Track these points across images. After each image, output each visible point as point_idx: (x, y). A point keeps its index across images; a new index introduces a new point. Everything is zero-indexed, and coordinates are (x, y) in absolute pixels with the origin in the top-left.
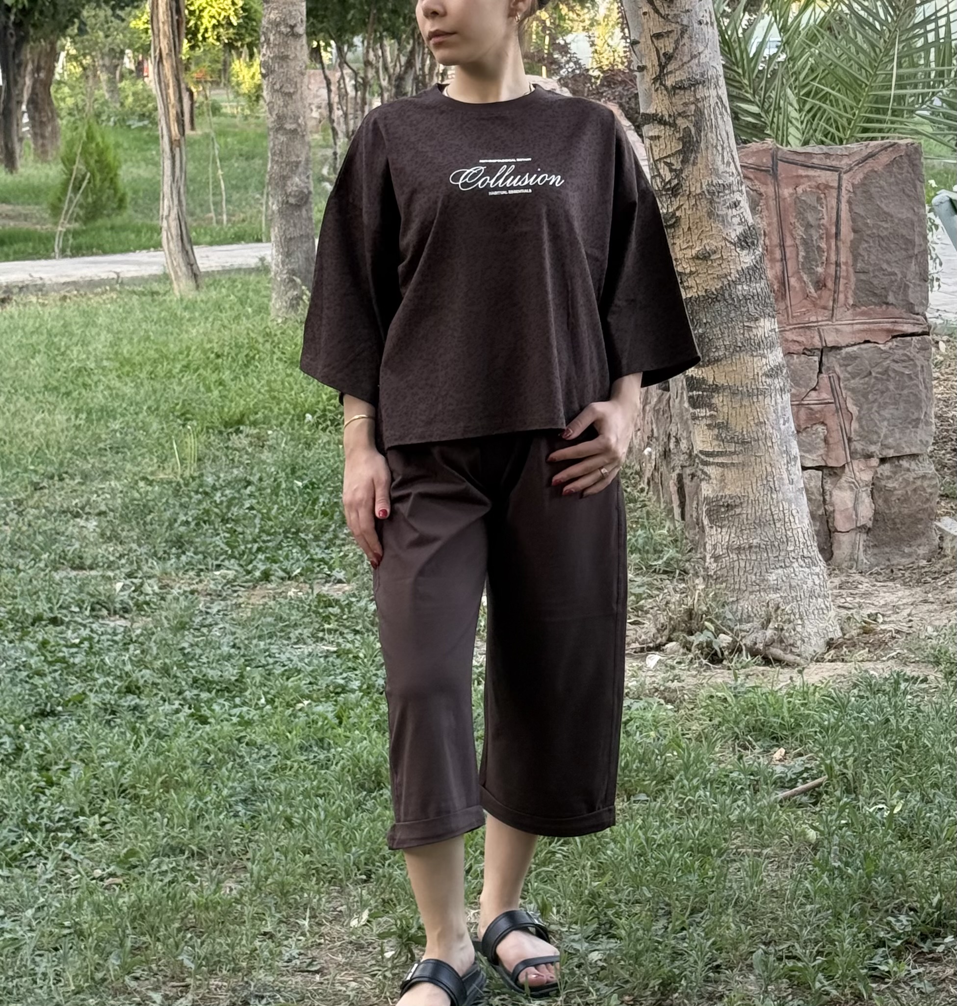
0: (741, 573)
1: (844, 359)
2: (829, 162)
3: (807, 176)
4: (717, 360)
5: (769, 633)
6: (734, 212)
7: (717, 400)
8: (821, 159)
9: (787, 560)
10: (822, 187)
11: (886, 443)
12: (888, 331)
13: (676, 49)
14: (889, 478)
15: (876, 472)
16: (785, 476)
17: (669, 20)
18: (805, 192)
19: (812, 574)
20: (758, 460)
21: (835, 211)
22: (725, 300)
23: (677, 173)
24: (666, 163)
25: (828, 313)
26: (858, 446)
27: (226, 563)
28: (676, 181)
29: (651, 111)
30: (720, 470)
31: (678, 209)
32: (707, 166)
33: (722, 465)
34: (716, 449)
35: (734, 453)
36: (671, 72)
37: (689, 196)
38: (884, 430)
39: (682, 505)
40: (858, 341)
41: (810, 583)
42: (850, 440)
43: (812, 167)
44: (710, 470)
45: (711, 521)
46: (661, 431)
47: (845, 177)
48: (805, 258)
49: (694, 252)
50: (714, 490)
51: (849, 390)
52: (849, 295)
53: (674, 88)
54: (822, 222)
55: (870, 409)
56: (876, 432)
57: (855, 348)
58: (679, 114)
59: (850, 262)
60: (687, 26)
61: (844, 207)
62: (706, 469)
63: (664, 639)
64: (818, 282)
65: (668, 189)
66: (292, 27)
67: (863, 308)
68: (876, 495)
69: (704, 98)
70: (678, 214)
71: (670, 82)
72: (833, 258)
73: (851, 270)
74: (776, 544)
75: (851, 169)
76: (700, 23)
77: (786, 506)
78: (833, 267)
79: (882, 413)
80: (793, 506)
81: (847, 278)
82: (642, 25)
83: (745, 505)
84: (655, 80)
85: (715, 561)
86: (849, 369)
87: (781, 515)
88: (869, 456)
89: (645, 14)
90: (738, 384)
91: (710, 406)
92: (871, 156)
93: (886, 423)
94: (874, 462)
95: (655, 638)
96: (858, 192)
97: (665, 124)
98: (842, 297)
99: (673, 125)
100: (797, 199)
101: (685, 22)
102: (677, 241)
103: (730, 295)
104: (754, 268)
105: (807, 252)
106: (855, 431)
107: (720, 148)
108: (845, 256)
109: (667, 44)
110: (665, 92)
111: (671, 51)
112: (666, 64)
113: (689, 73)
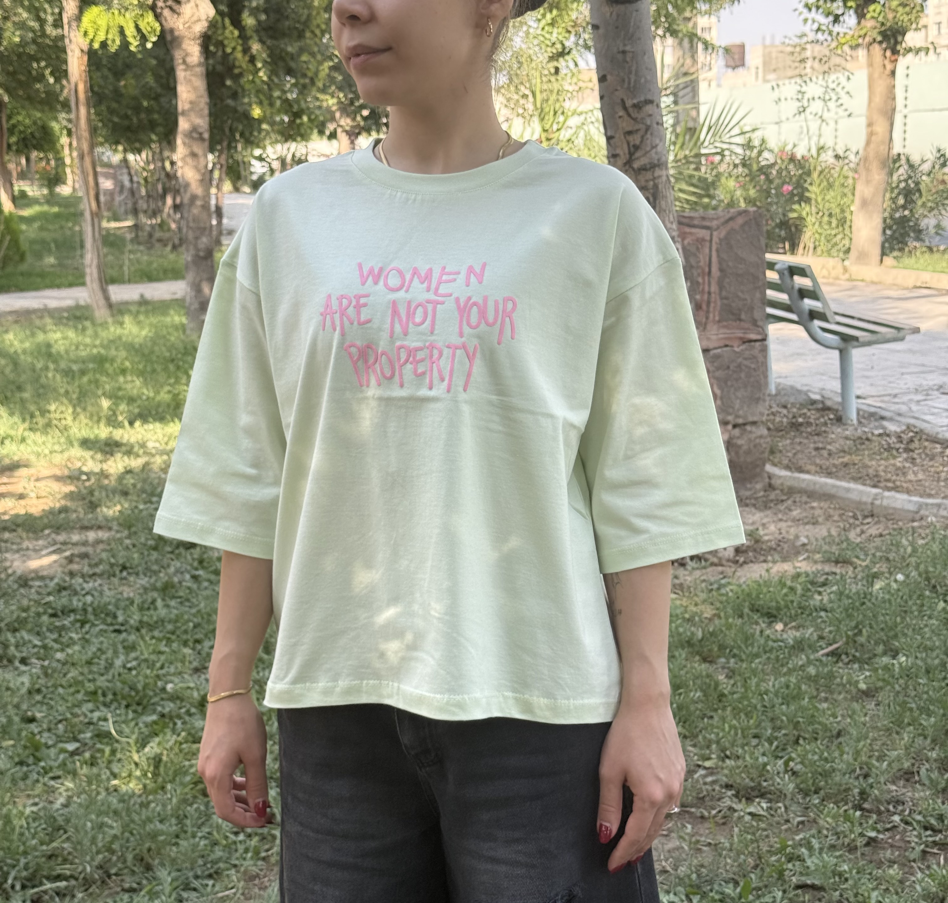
1: (712, 358)
2: (704, 224)
3: (690, 233)
8: (699, 221)
10: (699, 240)
11: (738, 414)
12: (741, 338)
13: (642, 142)
14: (738, 438)
15: (731, 434)
21: (708, 257)
36: (637, 158)
38: (737, 405)
40: (721, 345)
43: (694, 227)
47: (715, 233)
51: (715, 379)
52: (716, 315)
53: (640, 169)
54: (700, 264)
55: (729, 392)
56: (732, 407)
59: (717, 292)
60: (650, 126)
61: (714, 254)
64: (696, 305)
67: (724, 323)
68: (730, 449)
69: (660, 177)
71: (636, 165)
72: (706, 289)
73: (717, 297)
75: (718, 228)
76: (657, 124)
78: (706, 295)
79: (736, 394)
81: (715, 302)
82: (618, 125)
84: (625, 164)
86: (715, 364)
88: (726, 423)
89: (620, 117)
92: (731, 219)
93: (738, 401)
94: (730, 427)
96: (723, 244)
98: (711, 316)
101: (648, 123)
108: (714, 288)
109: (635, 138)
110: (633, 173)
111: (638, 143)
112: (634, 153)
113: (650, 159)
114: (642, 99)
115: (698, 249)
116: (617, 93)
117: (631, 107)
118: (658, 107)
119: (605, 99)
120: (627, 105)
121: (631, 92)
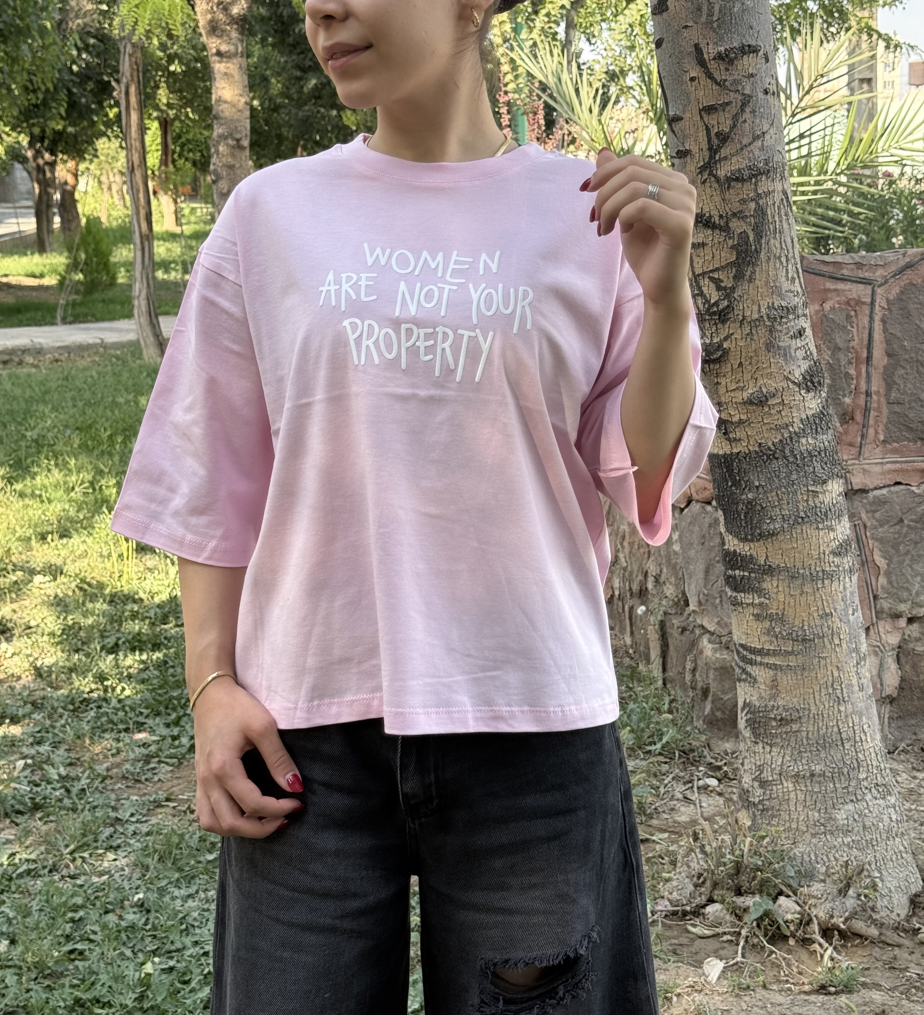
0: (801, 809)
1: (871, 504)
3: (836, 290)
4: (773, 534)
5: (851, 903)
6: (799, 343)
7: (769, 584)
8: (852, 270)
9: (859, 792)
10: (852, 303)
11: (917, 600)
12: (922, 470)
13: (734, 127)
14: (918, 640)
15: (904, 634)
16: (855, 681)
17: (726, 88)
18: (833, 309)
19: (888, 807)
20: (823, 662)
21: (867, 331)
22: (785, 457)
23: (728, 293)
24: (712, 279)
25: (855, 451)
26: (885, 604)
27: (150, 722)
28: (726, 303)
30: (771, 673)
31: (726, 339)
32: (767, 283)
33: (774, 667)
34: (767, 647)
35: (792, 653)
36: (725, 158)
37: (742, 322)
38: (917, 586)
39: (664, 655)
40: (889, 482)
41: (886, 818)
42: (875, 597)
43: (843, 279)
44: (754, 670)
45: (756, 735)
46: (635, 568)
47: (879, 291)
48: (831, 386)
49: (745, 395)
50: (761, 698)
51: (877, 540)
52: (880, 431)
53: (729, 180)
55: (901, 563)
56: (908, 589)
57: (884, 491)
58: (734, 215)
59: (882, 391)
60: (750, 97)
61: (878, 326)
62: (749, 668)
63: (704, 899)
64: (844, 414)
65: (714, 313)
66: (238, 140)
67: (895, 445)
68: (903, 660)
69: (768, 194)
70: (725, 346)
71: (723, 171)
72: (863, 386)
73: (883, 400)
74: (845, 770)
75: (886, 282)
76: (766, 92)
77: (856, 720)
78: (863, 396)
79: (915, 567)
80: (865, 719)
81: (879, 410)
82: (688, 95)
83: (804, 720)
84: (702, 170)
85: (761, 787)
86: (877, 515)
87: (851, 734)
88: (897, 616)
89: (692, 79)
90: (799, 564)
91: (760, 592)
92: (909, 266)
93: (918, 579)
94: (902, 622)
95: (692, 896)
96: (894, 308)
97: (714, 227)
98: (871, 431)
99: (726, 229)
100: (824, 316)
101: (747, 92)
102: (723, 381)
103: (792, 451)
104: (821, 416)
105: (833, 380)
106: (882, 587)
107: (783, 259)
108: (877, 385)
109: (722, 120)
110: (715, 185)
111: (727, 130)
112: (719, 148)
113: (749, 159)
114: (735, 44)
115: (848, 317)
116: (686, 33)
117: (714, 59)
118: (767, 60)
119: (664, 45)
120: (706, 56)
121: (714, 31)
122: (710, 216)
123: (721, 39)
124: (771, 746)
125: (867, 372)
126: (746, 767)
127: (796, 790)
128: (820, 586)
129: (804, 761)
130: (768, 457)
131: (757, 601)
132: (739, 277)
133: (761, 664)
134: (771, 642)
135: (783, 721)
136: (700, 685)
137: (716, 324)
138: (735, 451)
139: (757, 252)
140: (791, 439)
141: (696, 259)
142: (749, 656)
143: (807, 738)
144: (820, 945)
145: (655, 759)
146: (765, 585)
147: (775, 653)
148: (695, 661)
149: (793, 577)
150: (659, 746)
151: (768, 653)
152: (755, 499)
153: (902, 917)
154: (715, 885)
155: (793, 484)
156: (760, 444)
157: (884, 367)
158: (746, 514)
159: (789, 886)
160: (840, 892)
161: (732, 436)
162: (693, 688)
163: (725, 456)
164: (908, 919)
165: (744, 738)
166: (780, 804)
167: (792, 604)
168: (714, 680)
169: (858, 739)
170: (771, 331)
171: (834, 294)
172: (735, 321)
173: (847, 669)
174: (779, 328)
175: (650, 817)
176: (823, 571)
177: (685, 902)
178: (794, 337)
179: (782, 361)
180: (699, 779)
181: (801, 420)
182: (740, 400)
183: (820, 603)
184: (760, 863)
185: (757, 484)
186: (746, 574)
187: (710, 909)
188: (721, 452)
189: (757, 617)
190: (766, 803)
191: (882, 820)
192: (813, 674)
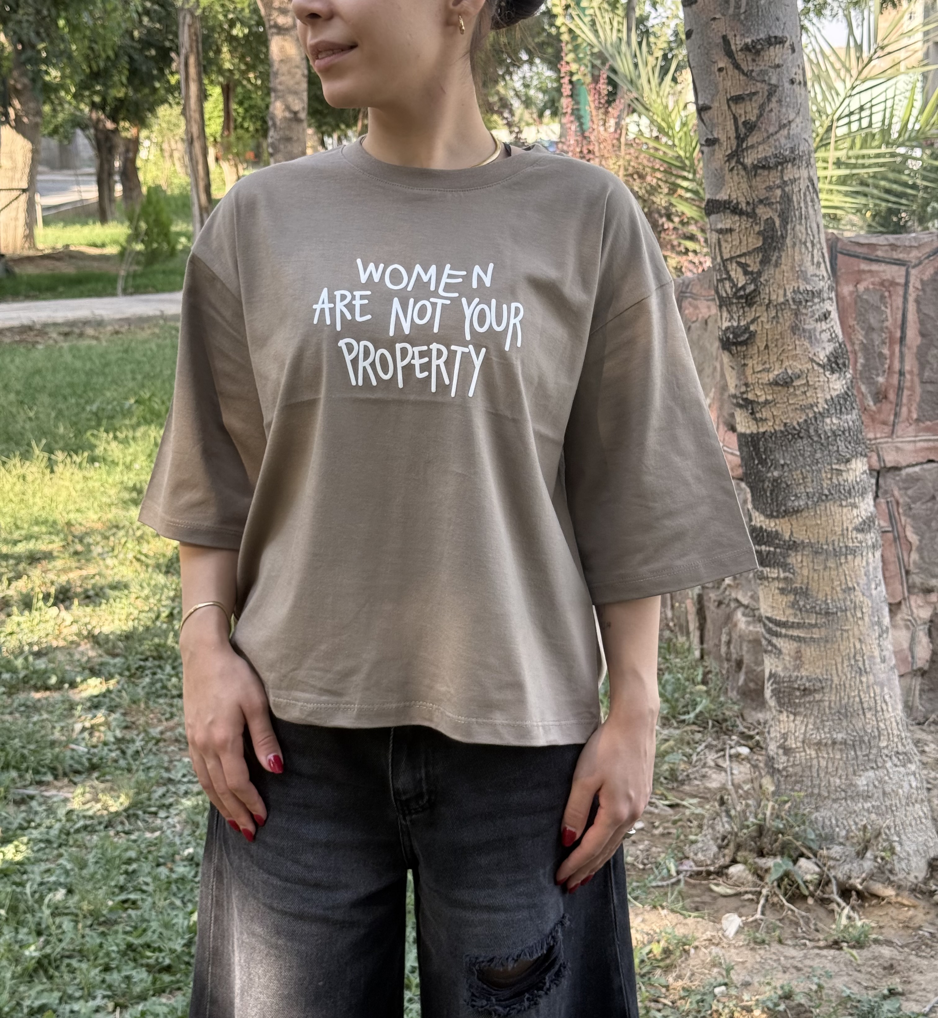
0: (822, 775)
1: (904, 481)
2: (896, 255)
3: (870, 271)
4: (797, 511)
6: (824, 326)
7: (794, 559)
8: (886, 251)
9: (879, 759)
10: (887, 284)
13: (760, 116)
15: (935, 608)
16: (877, 653)
17: (753, 78)
18: (867, 289)
19: (908, 774)
20: (845, 635)
21: (900, 312)
22: (810, 437)
23: (755, 277)
24: (739, 264)
25: (887, 429)
26: (917, 579)
28: (752, 287)
29: (723, 196)
30: (795, 645)
31: (752, 322)
32: (793, 267)
33: (799, 639)
34: (791, 619)
35: (815, 626)
36: (752, 147)
37: (768, 306)
40: (920, 460)
41: (906, 785)
42: (907, 572)
43: (877, 261)
44: (779, 642)
45: (780, 703)
47: (913, 272)
48: (864, 366)
49: (771, 376)
50: (785, 668)
51: (908, 516)
52: (913, 409)
53: (755, 167)
54: (886, 324)
55: (932, 539)
57: (917, 469)
58: (761, 201)
59: (916, 371)
60: (776, 86)
61: (912, 307)
62: (774, 640)
63: (728, 860)
64: (877, 393)
65: (741, 297)
66: (295, 114)
67: (928, 423)
68: (934, 633)
69: (794, 181)
70: (752, 328)
71: (749, 159)
72: (897, 366)
73: (917, 380)
74: (866, 739)
75: (920, 263)
76: (792, 82)
77: (878, 690)
78: (896, 376)
80: (886, 690)
81: (912, 389)
82: (716, 85)
83: (827, 690)
84: (730, 158)
85: (785, 754)
86: (910, 492)
87: (872, 704)
88: (928, 591)
89: (720, 70)
90: (822, 540)
91: (785, 566)
94: (934, 597)
95: (716, 857)
96: (928, 290)
97: (741, 213)
98: (904, 410)
99: (752, 215)
100: (858, 298)
101: (774, 81)
102: (750, 362)
103: (816, 431)
104: (845, 396)
105: (867, 359)
106: (915, 563)
107: (809, 245)
108: (910, 364)
109: (749, 109)
110: (742, 173)
111: (754, 119)
112: (746, 136)
113: (776, 147)
114: (762, 36)
115: (882, 297)
116: (714, 25)
117: (741, 50)
118: (793, 51)
119: (693, 36)
120: (733, 47)
121: (742, 23)
122: (738, 203)
123: (748, 31)
124: (795, 714)
125: (901, 352)
126: (772, 735)
127: (818, 757)
128: (843, 561)
129: (826, 730)
130: (793, 436)
131: (782, 575)
132: (765, 262)
133: (786, 636)
134: (795, 615)
135: (806, 691)
136: (734, 656)
137: (743, 307)
138: (762, 430)
139: (783, 237)
140: (816, 419)
141: (724, 244)
142: (775, 628)
143: (830, 708)
144: (839, 905)
145: (688, 728)
146: (789, 560)
147: (798, 626)
148: (729, 634)
149: (817, 553)
150: (692, 715)
151: (793, 626)
152: (780, 477)
153: (920, 879)
154: (739, 847)
155: (818, 463)
156: (785, 424)
157: (918, 347)
158: (772, 492)
159: (810, 849)
160: (858, 854)
161: (758, 415)
162: (728, 660)
163: (752, 435)
164: (926, 881)
165: (770, 708)
166: (803, 771)
167: (816, 578)
168: (748, 652)
169: (879, 708)
170: (796, 314)
171: (868, 275)
172: (761, 305)
173: (868, 641)
174: (804, 311)
175: (682, 783)
176: (846, 547)
177: (709, 862)
178: (819, 320)
179: (807, 344)
180: (731, 748)
181: (826, 401)
182: (765, 381)
183: (843, 578)
184: (781, 826)
185: (782, 462)
186: (772, 549)
187: (734, 870)
188: (748, 432)
189: (782, 591)
190: (790, 769)
191: (902, 787)
192: (836, 646)
